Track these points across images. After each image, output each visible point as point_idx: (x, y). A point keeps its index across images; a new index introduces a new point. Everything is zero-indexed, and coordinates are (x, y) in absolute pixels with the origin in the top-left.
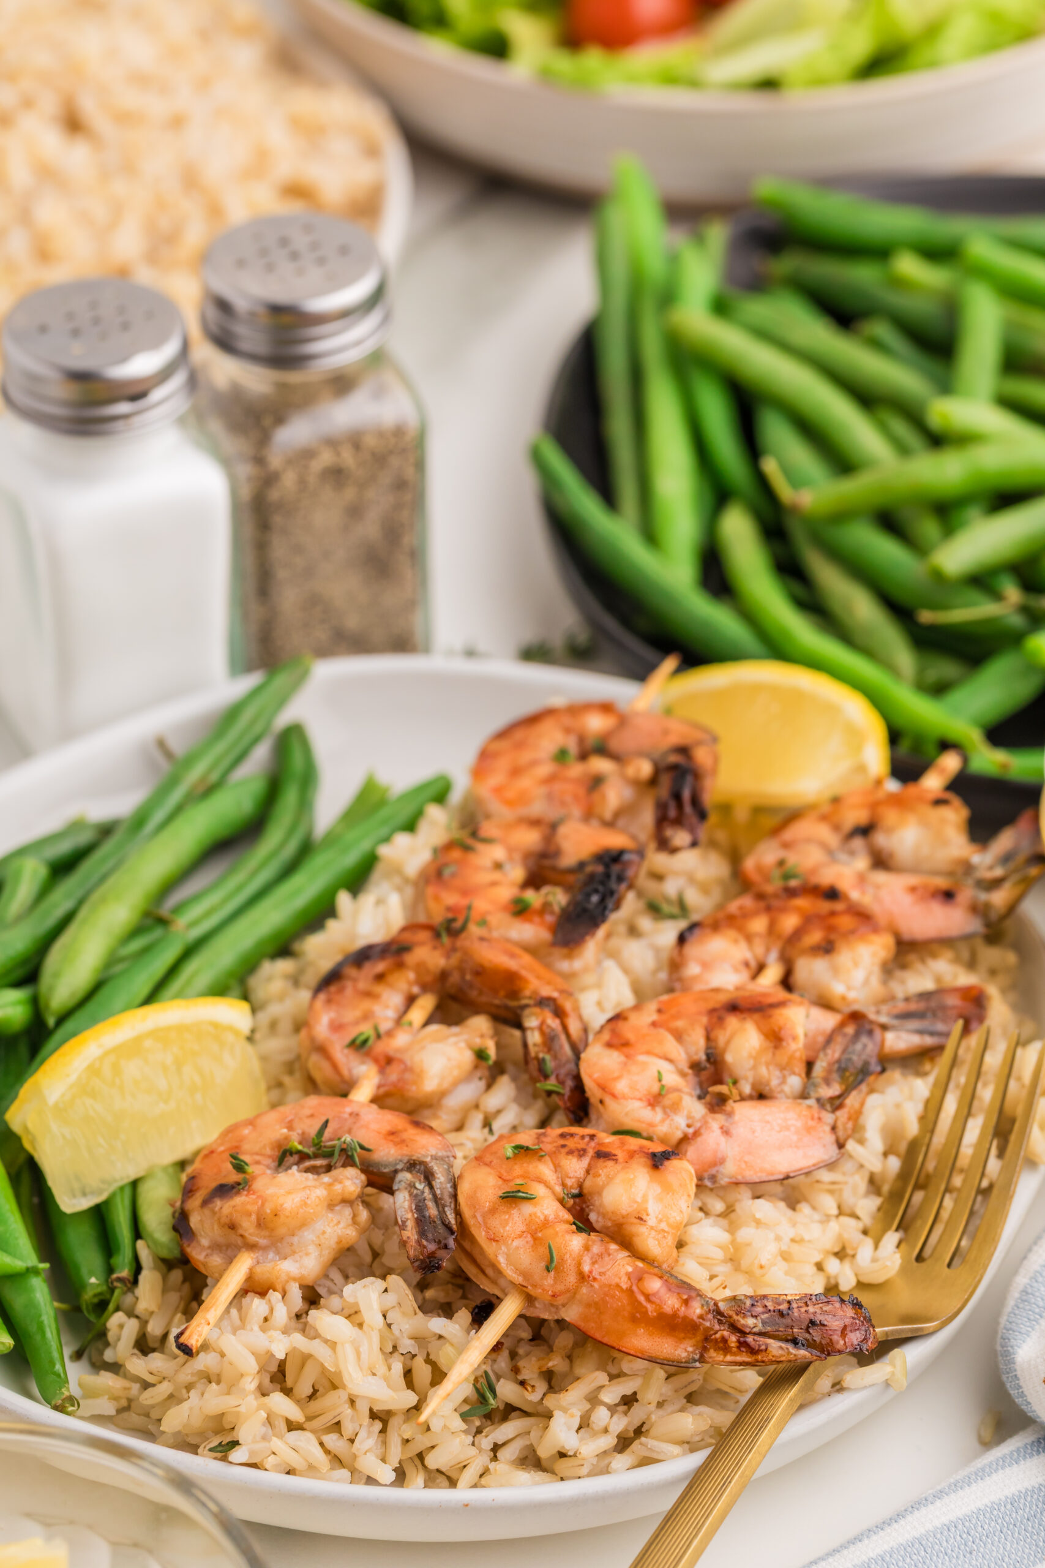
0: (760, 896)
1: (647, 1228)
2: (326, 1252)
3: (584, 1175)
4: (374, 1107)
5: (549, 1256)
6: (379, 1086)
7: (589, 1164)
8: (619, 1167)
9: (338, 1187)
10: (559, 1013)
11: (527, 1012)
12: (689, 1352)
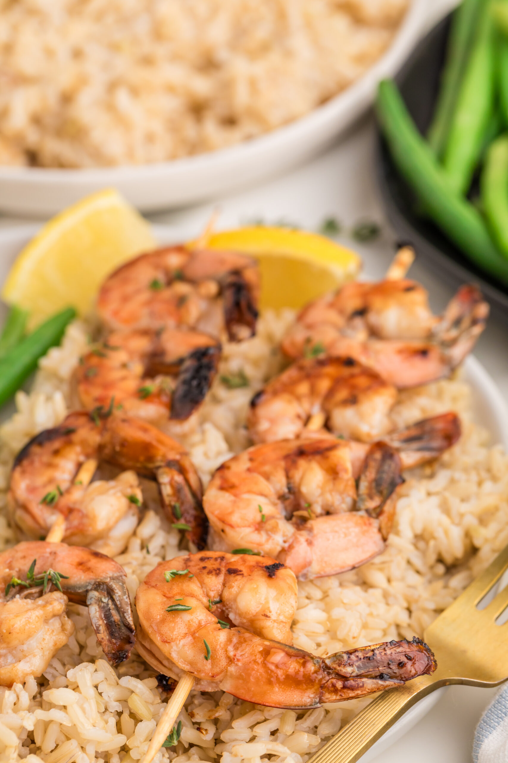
0: (301, 368)
1: (271, 622)
2: (47, 653)
3: (222, 587)
4: (65, 545)
5: (206, 651)
6: (67, 530)
7: (225, 580)
8: (245, 579)
9: (49, 608)
10: (182, 471)
11: (160, 471)
12: (311, 698)
